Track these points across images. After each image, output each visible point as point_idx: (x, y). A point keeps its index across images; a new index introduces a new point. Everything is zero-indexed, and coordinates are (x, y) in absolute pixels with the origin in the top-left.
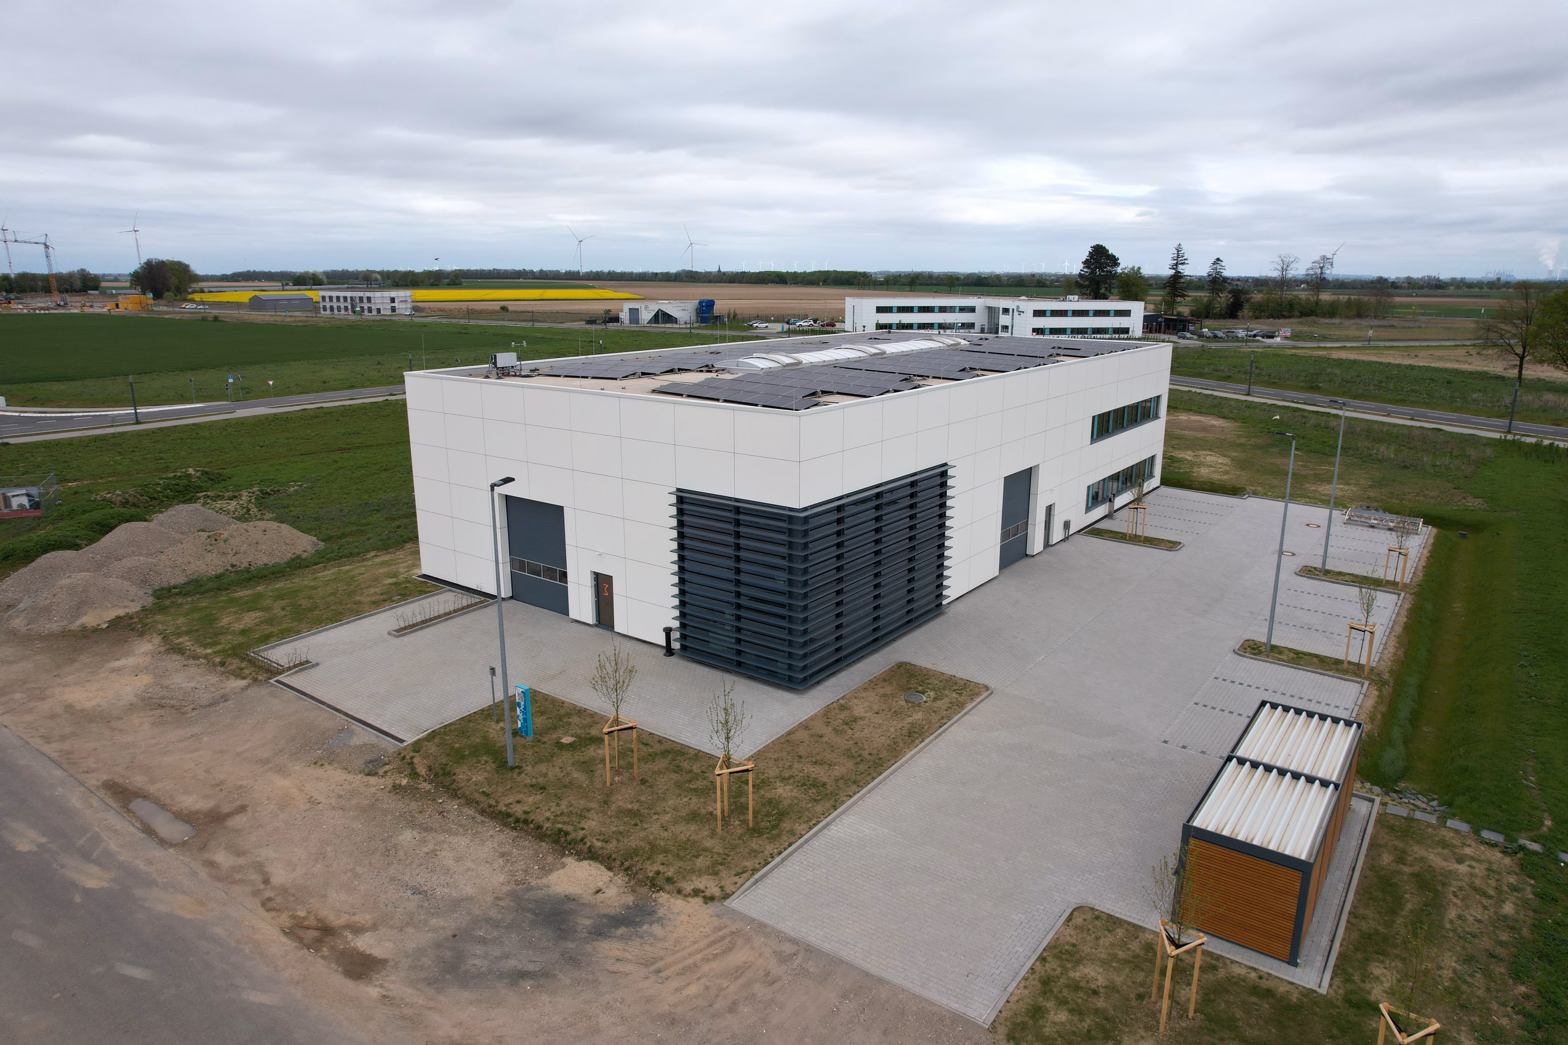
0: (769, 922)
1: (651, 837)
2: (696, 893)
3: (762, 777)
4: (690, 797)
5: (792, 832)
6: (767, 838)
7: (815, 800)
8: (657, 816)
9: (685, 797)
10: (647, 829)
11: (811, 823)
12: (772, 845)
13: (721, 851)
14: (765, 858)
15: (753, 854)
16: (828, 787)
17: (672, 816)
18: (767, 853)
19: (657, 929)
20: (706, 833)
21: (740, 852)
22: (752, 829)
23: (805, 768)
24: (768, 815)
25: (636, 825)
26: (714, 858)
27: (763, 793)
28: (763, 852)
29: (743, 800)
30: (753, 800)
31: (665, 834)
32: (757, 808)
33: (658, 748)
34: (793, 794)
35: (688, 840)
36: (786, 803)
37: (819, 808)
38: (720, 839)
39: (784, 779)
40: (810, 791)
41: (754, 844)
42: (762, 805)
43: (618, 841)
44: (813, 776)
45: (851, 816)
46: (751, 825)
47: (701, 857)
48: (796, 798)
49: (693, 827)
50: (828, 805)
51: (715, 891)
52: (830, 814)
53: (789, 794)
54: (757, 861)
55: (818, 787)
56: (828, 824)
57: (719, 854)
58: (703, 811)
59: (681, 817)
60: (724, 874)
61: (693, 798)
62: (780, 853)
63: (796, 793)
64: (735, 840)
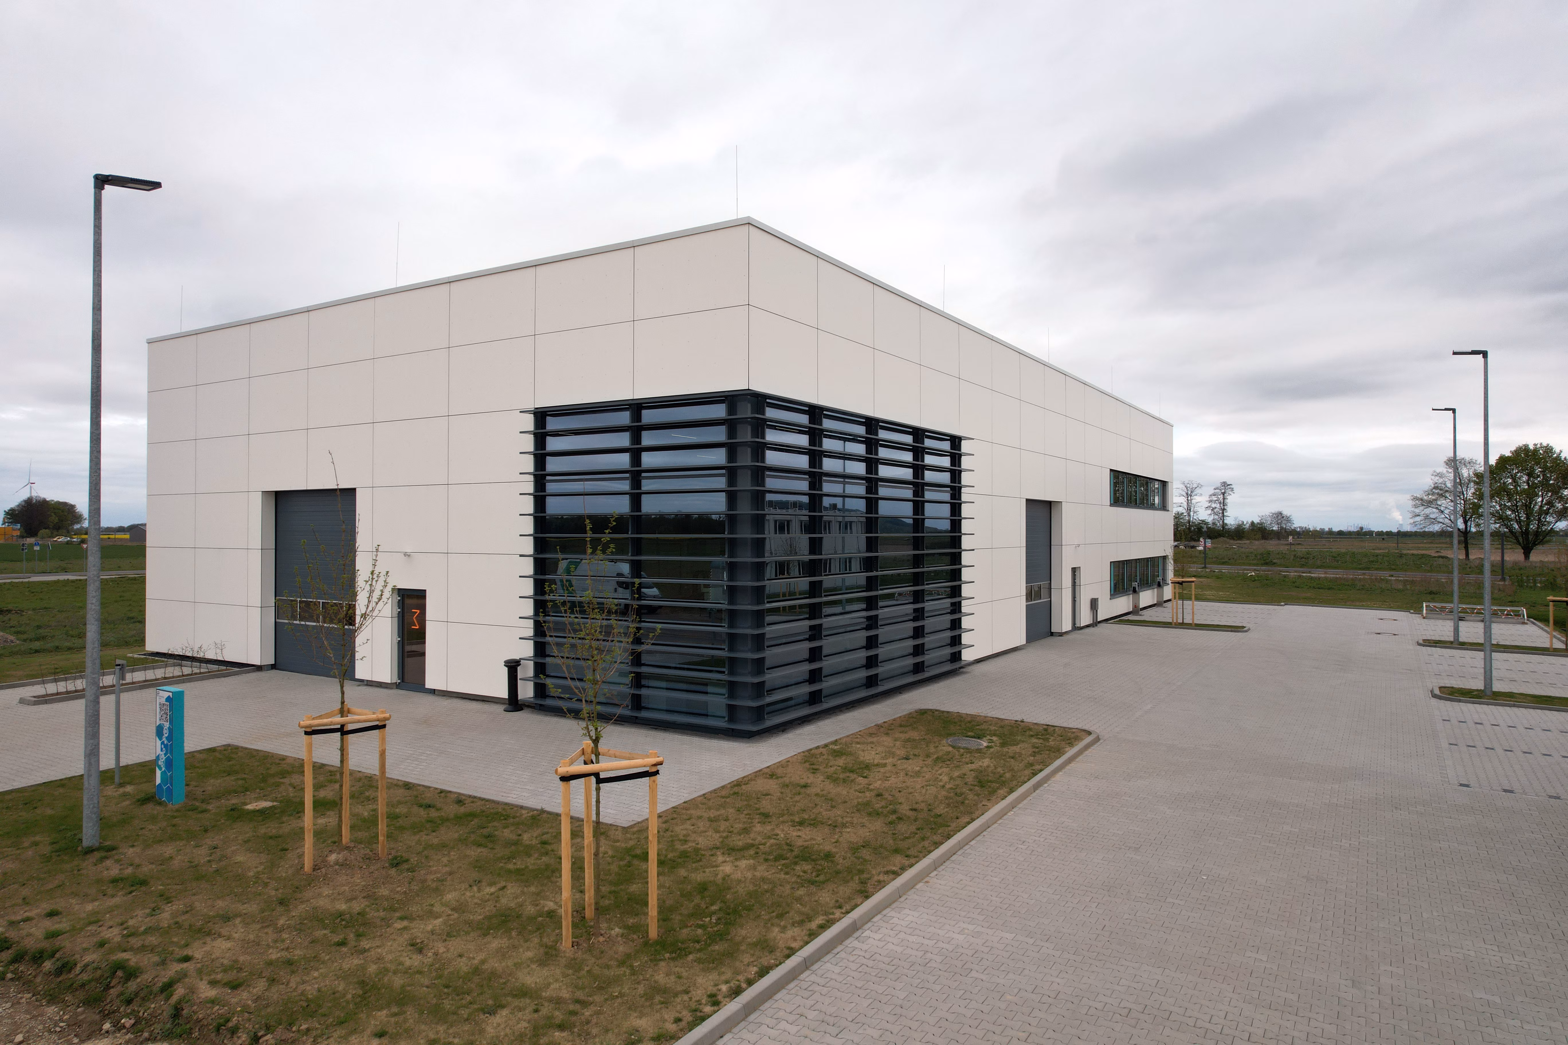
1: (372, 968)
3: (683, 848)
4: (503, 884)
5: (765, 946)
6: (699, 961)
7: (813, 883)
8: (405, 923)
9: (491, 884)
10: (368, 950)
11: (813, 925)
12: (714, 976)
13: (565, 994)
14: (693, 1005)
15: (658, 998)
16: (838, 859)
17: (445, 923)
18: (699, 994)
20: (529, 954)
21: (621, 995)
22: (657, 943)
23: (778, 831)
24: (698, 913)
25: (342, 944)
26: (544, 1011)
27: (685, 874)
28: (687, 992)
29: (634, 888)
30: (660, 887)
31: (413, 961)
32: (669, 902)
33: (452, 810)
34: (758, 874)
35: (476, 971)
36: (741, 890)
37: (825, 897)
38: (568, 966)
39: (731, 850)
40: (798, 868)
41: (661, 976)
42: (682, 895)
43: (272, 981)
44: (800, 843)
45: (907, 911)
46: (653, 933)
47: (504, 1012)
48: (763, 879)
49: (496, 943)
50: (845, 890)
52: (856, 906)
53: (749, 875)
54: (669, 1015)
55: (813, 860)
56: (854, 928)
57: (558, 1002)
58: (530, 910)
59: (469, 923)
61: (509, 885)
62: (736, 992)
63: (762, 871)
64: (608, 967)
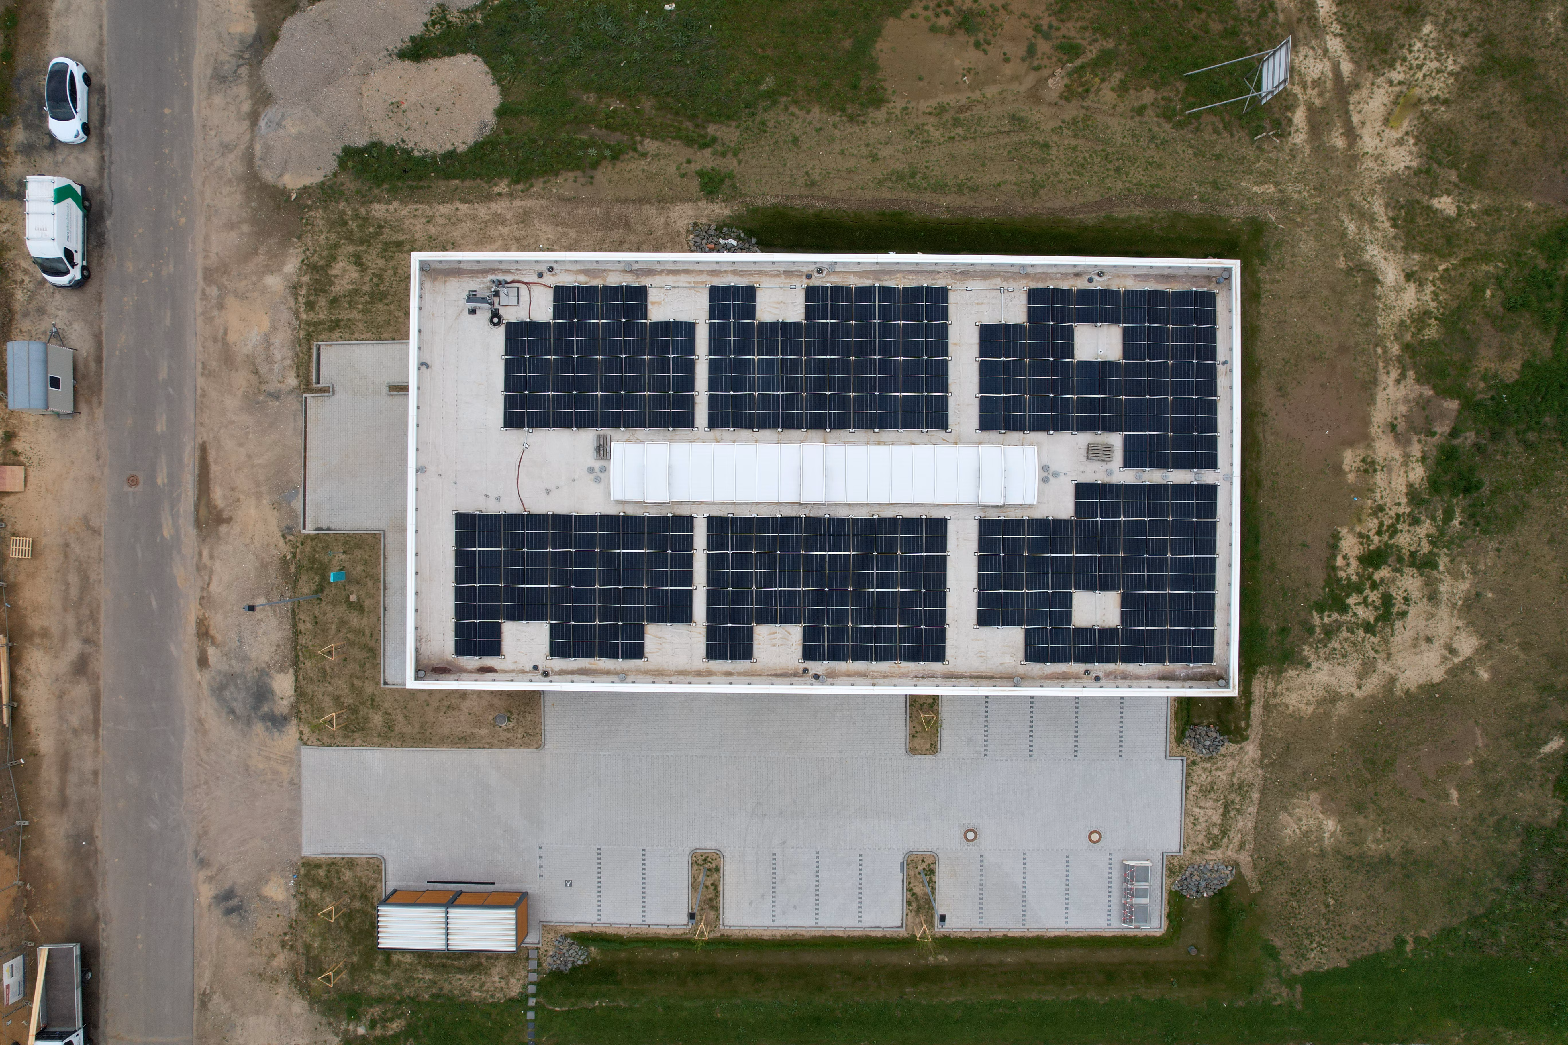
0: (303, 767)
1: (317, 693)
2: (301, 733)
6: (345, 735)
7: (381, 735)
9: (347, 685)
10: (320, 687)
15: (332, 737)
16: (393, 734)
19: (276, 734)
24: (359, 724)
26: (321, 725)
31: (321, 697)
37: (376, 740)
39: (385, 713)
40: (385, 729)
41: (339, 733)
42: (363, 717)
43: (310, 683)
48: (377, 726)
51: (305, 738)
53: (377, 722)
55: (390, 730)
60: (315, 734)
63: (380, 724)
